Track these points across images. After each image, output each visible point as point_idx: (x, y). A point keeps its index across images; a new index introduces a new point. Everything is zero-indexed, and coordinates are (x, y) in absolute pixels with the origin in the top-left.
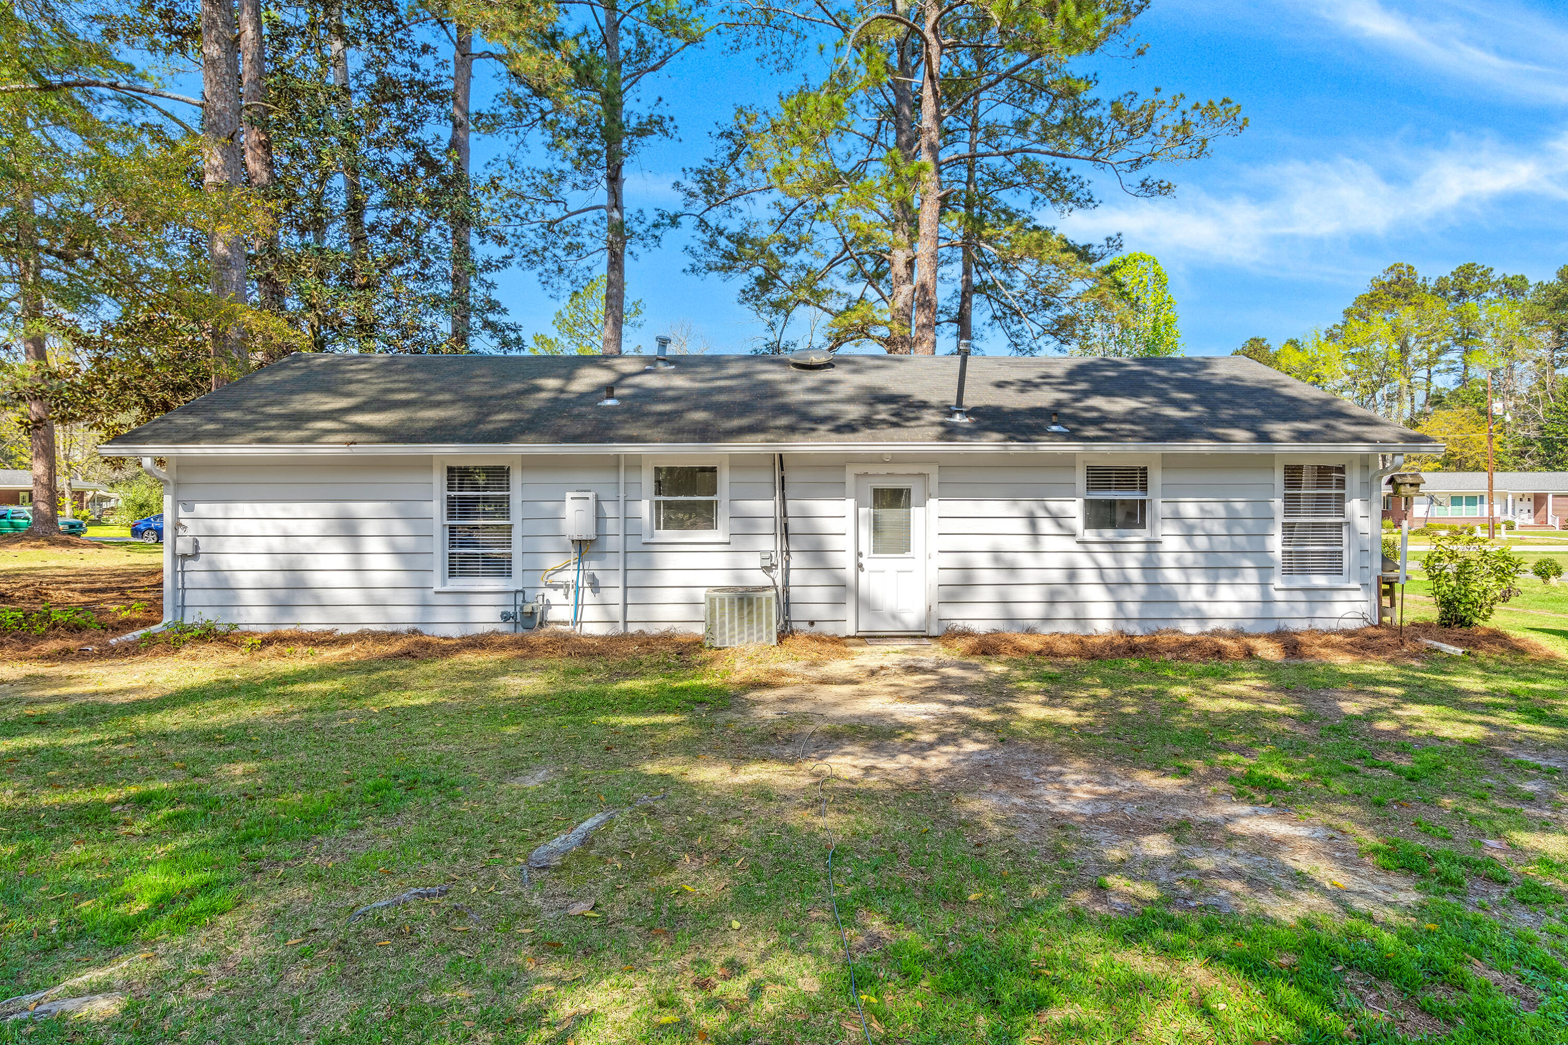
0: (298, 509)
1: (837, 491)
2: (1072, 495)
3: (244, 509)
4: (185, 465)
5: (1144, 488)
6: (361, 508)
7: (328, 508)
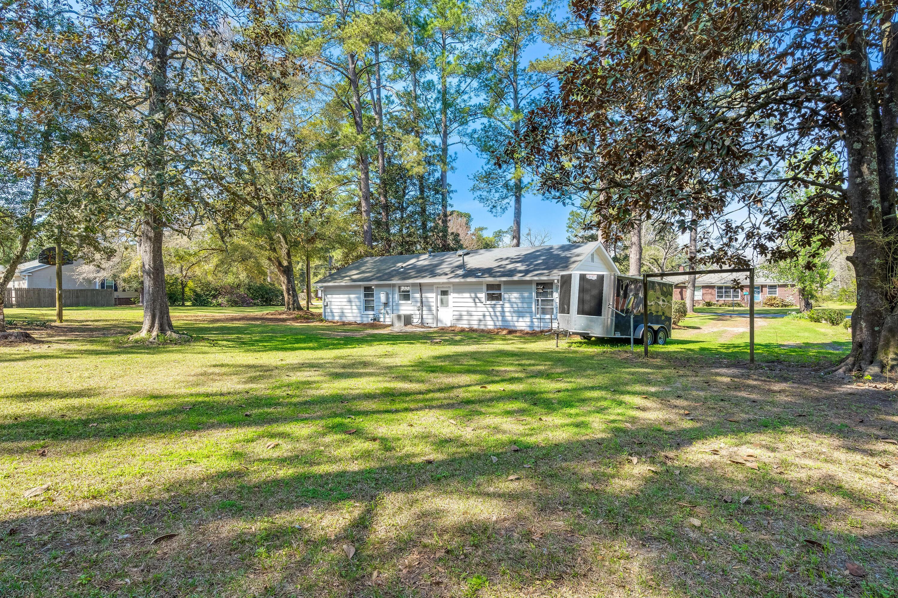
0: (341, 296)
1: (432, 291)
2: (481, 292)
3: (334, 296)
4: (326, 287)
5: (500, 289)
6: (352, 296)
7: (346, 296)
